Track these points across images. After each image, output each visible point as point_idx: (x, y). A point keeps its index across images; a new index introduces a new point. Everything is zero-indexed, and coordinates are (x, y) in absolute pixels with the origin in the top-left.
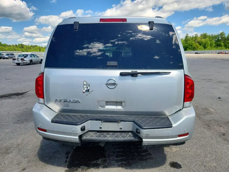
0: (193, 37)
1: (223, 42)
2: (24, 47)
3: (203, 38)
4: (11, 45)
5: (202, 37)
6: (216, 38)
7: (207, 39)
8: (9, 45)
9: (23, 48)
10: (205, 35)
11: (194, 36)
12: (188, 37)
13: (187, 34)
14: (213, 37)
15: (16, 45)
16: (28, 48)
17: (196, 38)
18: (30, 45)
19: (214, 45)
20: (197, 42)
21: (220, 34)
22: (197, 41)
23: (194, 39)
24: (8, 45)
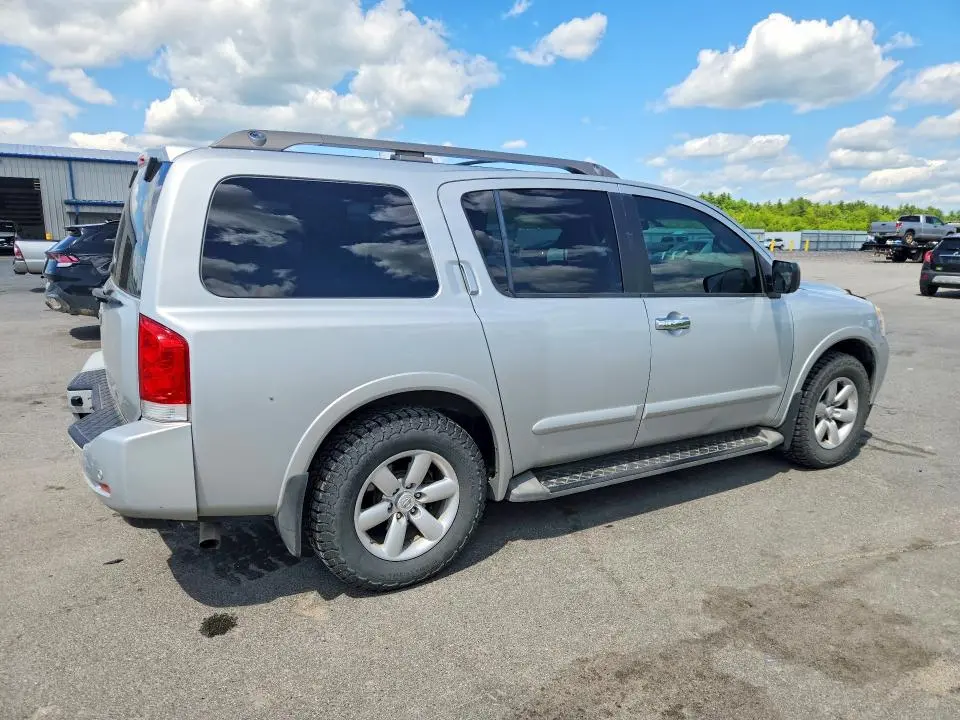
2: (809, 210)
4: (761, 204)
8: (755, 204)
9: (802, 212)
15: (780, 205)
16: (824, 215)
18: (835, 203)
24: (751, 206)
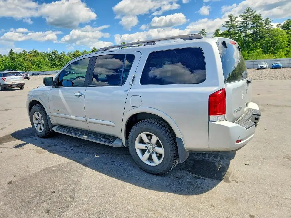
0: (20, 53)
1: (58, 62)
3: (34, 56)
5: (32, 55)
6: (50, 57)
7: (39, 57)
10: (35, 53)
11: (22, 52)
12: (14, 53)
13: (11, 50)
14: (46, 56)
17: (25, 55)
19: (49, 64)
20: (28, 61)
21: (53, 53)
22: (27, 59)
23: (23, 57)
